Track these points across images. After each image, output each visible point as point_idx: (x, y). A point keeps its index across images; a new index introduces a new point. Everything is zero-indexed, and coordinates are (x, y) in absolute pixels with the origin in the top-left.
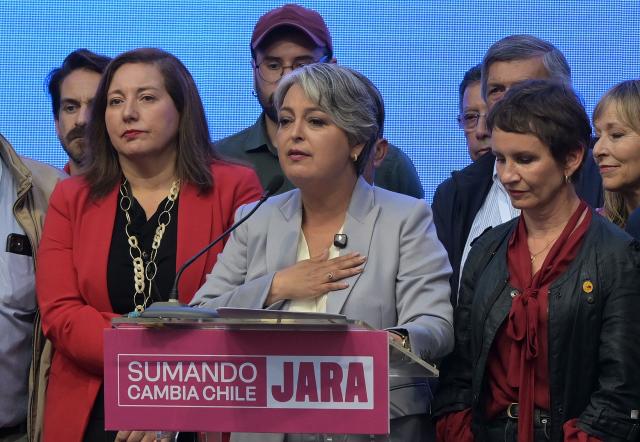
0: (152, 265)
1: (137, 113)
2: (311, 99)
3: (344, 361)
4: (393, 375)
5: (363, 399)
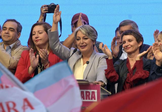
0: (42, 69)
1: (38, 36)
2: (84, 34)
3: (91, 91)
4: (101, 94)
5: (95, 99)
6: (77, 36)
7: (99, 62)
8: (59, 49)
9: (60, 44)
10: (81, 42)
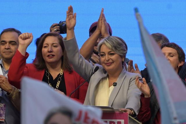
1: (53, 50)
3: (116, 121)
6: (101, 51)
7: (129, 84)
8: (80, 62)
9: (81, 56)
10: (106, 59)
